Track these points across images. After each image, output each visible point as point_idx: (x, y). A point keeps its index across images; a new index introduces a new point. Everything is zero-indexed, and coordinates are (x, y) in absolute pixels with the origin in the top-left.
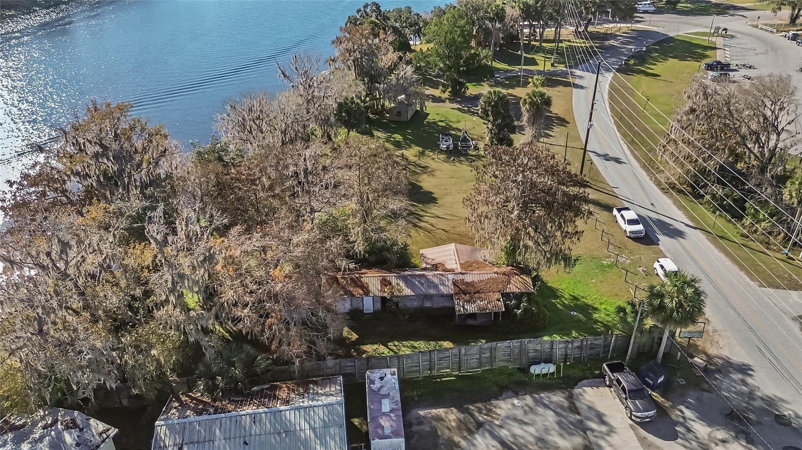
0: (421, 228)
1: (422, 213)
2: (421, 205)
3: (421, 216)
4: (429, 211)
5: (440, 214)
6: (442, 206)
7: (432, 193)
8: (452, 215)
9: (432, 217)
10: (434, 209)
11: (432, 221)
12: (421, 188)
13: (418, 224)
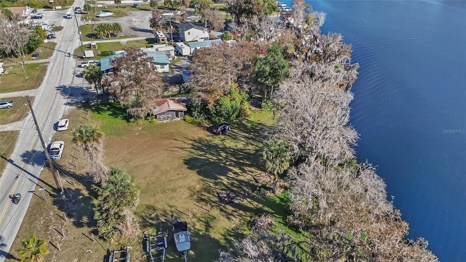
0: (192, 140)
1: (193, 151)
2: (195, 156)
3: (192, 148)
4: (188, 152)
5: (180, 150)
6: (180, 158)
7: (189, 168)
8: (172, 151)
9: (186, 148)
10: (186, 155)
11: (185, 146)
12: (199, 173)
13: (194, 142)
